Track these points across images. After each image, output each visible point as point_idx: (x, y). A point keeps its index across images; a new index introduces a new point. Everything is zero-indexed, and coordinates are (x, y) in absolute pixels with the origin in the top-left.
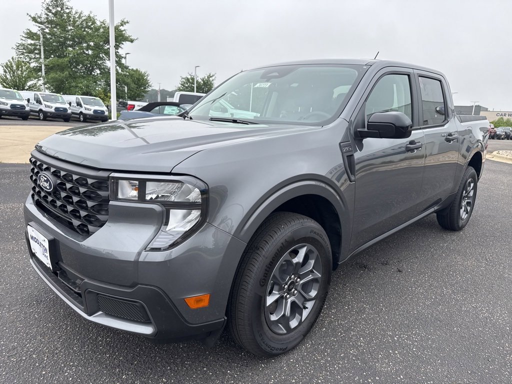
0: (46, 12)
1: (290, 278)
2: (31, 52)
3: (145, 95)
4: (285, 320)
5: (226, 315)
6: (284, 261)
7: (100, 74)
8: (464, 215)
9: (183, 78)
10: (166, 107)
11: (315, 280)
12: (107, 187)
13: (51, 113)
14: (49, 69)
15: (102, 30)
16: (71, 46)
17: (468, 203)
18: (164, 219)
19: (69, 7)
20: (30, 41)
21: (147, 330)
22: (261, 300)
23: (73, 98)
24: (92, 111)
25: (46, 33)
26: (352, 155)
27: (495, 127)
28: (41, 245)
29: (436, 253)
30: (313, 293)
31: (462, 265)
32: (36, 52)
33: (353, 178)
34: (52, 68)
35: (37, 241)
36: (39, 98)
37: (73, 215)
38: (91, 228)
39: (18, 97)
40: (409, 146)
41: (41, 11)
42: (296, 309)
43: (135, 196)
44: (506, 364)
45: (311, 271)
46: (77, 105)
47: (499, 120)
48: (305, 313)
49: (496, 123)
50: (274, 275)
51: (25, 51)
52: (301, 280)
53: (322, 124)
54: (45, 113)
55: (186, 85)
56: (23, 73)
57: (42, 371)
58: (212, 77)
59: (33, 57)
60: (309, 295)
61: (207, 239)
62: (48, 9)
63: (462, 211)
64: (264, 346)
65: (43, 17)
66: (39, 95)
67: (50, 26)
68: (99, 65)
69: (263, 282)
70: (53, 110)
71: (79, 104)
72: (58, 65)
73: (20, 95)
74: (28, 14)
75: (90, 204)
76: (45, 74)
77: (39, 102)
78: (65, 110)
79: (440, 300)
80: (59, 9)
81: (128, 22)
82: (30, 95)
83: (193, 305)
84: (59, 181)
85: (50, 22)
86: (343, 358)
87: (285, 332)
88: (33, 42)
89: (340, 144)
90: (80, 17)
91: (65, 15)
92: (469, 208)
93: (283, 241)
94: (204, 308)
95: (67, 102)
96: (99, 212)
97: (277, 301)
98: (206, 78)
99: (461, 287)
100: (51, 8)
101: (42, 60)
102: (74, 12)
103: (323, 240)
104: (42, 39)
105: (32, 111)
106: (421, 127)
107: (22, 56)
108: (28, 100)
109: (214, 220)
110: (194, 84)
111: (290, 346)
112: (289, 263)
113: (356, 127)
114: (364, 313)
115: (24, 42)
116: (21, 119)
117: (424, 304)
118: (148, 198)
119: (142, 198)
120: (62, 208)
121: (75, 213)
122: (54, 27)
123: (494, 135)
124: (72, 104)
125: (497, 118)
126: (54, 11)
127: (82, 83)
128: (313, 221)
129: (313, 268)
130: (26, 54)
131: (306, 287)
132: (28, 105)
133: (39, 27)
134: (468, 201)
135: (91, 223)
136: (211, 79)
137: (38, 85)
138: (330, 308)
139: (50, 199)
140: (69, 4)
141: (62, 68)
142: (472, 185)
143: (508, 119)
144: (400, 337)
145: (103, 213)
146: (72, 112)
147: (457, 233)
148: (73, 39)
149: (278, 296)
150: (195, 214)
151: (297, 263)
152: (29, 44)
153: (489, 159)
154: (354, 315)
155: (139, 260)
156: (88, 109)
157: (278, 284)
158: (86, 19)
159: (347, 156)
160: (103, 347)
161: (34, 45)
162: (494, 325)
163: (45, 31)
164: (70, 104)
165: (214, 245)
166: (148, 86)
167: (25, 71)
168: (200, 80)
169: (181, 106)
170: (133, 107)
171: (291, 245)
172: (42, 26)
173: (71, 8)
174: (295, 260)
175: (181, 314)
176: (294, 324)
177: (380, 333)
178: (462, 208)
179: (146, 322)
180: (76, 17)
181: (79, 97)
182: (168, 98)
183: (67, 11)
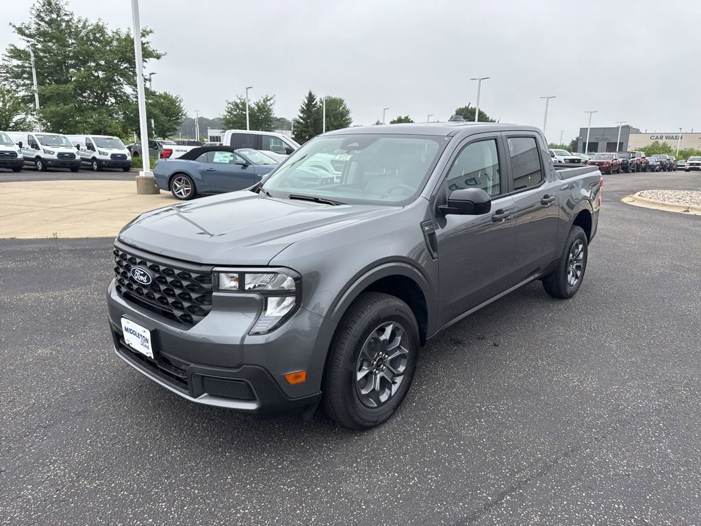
0: (37, 21)
1: (378, 354)
2: (18, 76)
3: (178, 128)
4: (375, 394)
5: (321, 390)
6: (373, 339)
7: (116, 103)
8: (573, 281)
9: (230, 103)
10: (216, 153)
11: (402, 356)
12: (210, 280)
13: (52, 160)
14: (44, 100)
15: (115, 43)
16: (73, 66)
17: (578, 267)
18: (263, 306)
19: (68, 13)
20: (15, 62)
21: (251, 406)
22: (352, 376)
23: (81, 139)
24: (109, 155)
25: (39, 49)
26: (434, 233)
27: (648, 155)
28: (139, 336)
29: (538, 325)
30: (402, 369)
31: (563, 336)
32: (24, 76)
33: (435, 255)
34: (49, 98)
35: (133, 332)
36: (35, 141)
37: (174, 306)
38: (195, 317)
39: (5, 140)
40: (496, 216)
41: (30, 20)
42: (385, 384)
43: (235, 287)
44: (583, 425)
45: (399, 348)
46: (88, 149)
47: (653, 145)
48: (395, 388)
49: (649, 149)
50: (363, 353)
51: (9, 75)
52: (389, 356)
53: (403, 204)
54: (44, 161)
55: (235, 113)
56: (6, 105)
57: (149, 454)
58: (269, 100)
59: (22, 82)
60: (398, 371)
61: (304, 322)
62: (38, 16)
63: (569, 276)
64: (356, 419)
65: (32, 28)
66: (35, 136)
67: (42, 40)
68: (114, 91)
69: (353, 359)
70: (55, 157)
71: (90, 147)
72: (58, 94)
73: (8, 138)
74: (11, 24)
75: (194, 296)
76: (40, 106)
77: (35, 146)
78: (72, 156)
79: (534, 372)
80: (54, 16)
81: (151, 32)
82: (22, 136)
83: (292, 381)
84: (157, 275)
85: (43, 34)
86: (432, 428)
87: (376, 405)
88: (20, 63)
89: (421, 223)
90: (84, 27)
91: (64, 24)
92: (579, 273)
93: (370, 320)
94: (302, 383)
95: (74, 144)
96: (202, 302)
97: (366, 377)
98: (262, 102)
99: (558, 358)
100: (43, 15)
101: (35, 88)
102: (76, 20)
103: (409, 317)
104: (33, 59)
105: (26, 159)
106: (511, 193)
107: (6, 83)
108: (20, 145)
109: (308, 305)
110: (245, 111)
111: (381, 419)
112: (376, 340)
113: (438, 204)
114: (454, 388)
115: (6, 63)
116: (11, 170)
117: (516, 376)
118: (247, 288)
119: (241, 288)
120: (162, 300)
121: (177, 305)
122: (49, 41)
123: (645, 167)
124: (81, 147)
125: (650, 143)
126: (47, 19)
127: (92, 117)
128: (398, 300)
129: (400, 344)
130: (11, 80)
131: (394, 363)
132: (20, 152)
133: (28, 42)
134: (578, 264)
135: (194, 313)
136: (268, 103)
137: (28, 120)
138: (421, 384)
139: (145, 291)
140: (68, 9)
141: (64, 98)
142: (581, 247)
143: (664, 144)
144: (487, 407)
145: (206, 303)
146: (81, 158)
147: (565, 302)
148: (75, 57)
149: (367, 371)
150: (289, 300)
151: (384, 341)
152: (14, 66)
153: (629, 203)
154: (444, 390)
155: (245, 343)
156: (104, 154)
157: (367, 361)
158: (94, 29)
159: (429, 235)
160: (202, 431)
161: (23, 66)
162: (581, 392)
163: (37, 47)
164: (78, 147)
165: (311, 326)
166: (182, 115)
167: (9, 101)
168: (253, 106)
169: (235, 151)
170: (170, 152)
171: (377, 324)
172: (32, 40)
173: (71, 14)
174: (383, 338)
175: (281, 389)
176: (384, 398)
177: (468, 405)
178: (569, 273)
179: (250, 399)
180: (80, 26)
181: (90, 136)
182: (209, 131)
183: (66, 18)
